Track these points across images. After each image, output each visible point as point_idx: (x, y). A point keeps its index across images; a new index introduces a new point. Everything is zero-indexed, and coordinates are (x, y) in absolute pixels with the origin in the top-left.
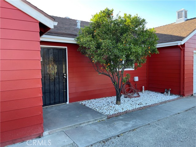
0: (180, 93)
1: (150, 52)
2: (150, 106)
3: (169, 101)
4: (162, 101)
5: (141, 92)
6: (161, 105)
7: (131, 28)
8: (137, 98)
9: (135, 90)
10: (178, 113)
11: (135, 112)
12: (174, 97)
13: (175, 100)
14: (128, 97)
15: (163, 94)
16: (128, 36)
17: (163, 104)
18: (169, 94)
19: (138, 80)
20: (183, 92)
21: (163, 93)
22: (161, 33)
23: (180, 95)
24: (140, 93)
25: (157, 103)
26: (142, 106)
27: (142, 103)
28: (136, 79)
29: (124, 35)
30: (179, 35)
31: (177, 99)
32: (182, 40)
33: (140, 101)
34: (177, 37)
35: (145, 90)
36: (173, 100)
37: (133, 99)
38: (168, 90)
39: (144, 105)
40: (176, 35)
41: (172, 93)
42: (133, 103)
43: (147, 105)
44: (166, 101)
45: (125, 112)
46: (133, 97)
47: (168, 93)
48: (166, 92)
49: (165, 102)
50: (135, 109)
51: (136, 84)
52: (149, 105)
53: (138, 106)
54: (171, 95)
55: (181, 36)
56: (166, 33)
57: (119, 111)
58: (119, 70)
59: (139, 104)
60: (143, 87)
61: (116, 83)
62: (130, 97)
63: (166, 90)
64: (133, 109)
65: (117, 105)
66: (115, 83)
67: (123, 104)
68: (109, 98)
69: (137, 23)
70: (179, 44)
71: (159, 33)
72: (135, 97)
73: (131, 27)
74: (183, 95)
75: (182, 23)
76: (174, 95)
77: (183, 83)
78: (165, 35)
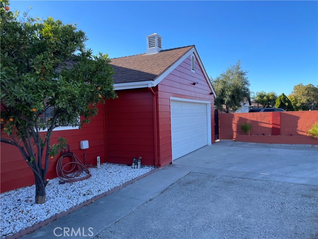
0: (154, 162)
1: (100, 96)
2: (105, 195)
3: (138, 179)
4: (127, 181)
5: (94, 167)
6: (124, 189)
7: (53, 44)
8: (84, 181)
9: (83, 166)
10: (150, 200)
11: (75, 213)
12: (147, 170)
13: (147, 174)
14: (67, 182)
15: (130, 167)
16: (49, 59)
17: (128, 187)
18: (139, 166)
19: (88, 147)
20: (158, 160)
21: (130, 165)
22: (125, 67)
23: (154, 165)
24: (92, 171)
25: (118, 187)
26: (90, 197)
27: (92, 190)
28: (85, 145)
29: (38, 57)
30: (150, 72)
31: (151, 172)
32: (153, 80)
33: (87, 188)
34: (148, 74)
35: (102, 162)
36: (144, 176)
37: (75, 185)
38: (137, 158)
39: (95, 194)
40: (145, 71)
41: (143, 164)
42: (74, 193)
43: (102, 192)
44: (133, 180)
45: (53, 219)
46: (76, 180)
47: (137, 164)
48: (135, 163)
49: (132, 182)
50: (75, 206)
51: (84, 155)
52: (104, 192)
53: (82, 199)
54: (141, 167)
55: (153, 73)
56: (132, 68)
57: (38, 218)
58: (37, 130)
59: (84, 195)
60: (98, 157)
61: (32, 159)
62: (71, 181)
63: (134, 160)
64: (71, 209)
65: (37, 206)
66: (29, 160)
67: (52, 200)
68: (24, 191)
69: (68, 36)
70: (150, 86)
71: (123, 66)
72: (81, 179)
73: (53, 42)
74: (159, 165)
75: (155, 55)
76: (146, 167)
77: (158, 146)
78: (131, 70)
